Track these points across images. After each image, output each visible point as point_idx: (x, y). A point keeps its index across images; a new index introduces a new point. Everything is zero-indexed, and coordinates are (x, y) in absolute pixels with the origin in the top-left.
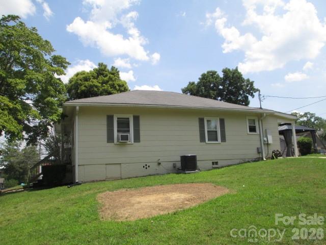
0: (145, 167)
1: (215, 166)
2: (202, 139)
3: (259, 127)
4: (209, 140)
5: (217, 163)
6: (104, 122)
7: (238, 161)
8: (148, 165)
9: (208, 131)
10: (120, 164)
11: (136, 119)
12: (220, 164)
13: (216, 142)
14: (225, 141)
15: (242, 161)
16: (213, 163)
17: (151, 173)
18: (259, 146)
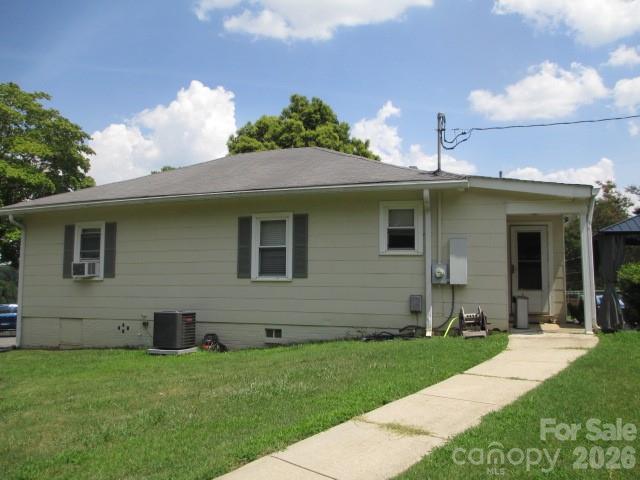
0: (122, 328)
1: (273, 340)
2: (244, 270)
3: (424, 234)
4: (262, 272)
5: (278, 333)
6: (61, 239)
7: (342, 332)
8: (126, 325)
9: (262, 251)
10: (81, 319)
11: (111, 229)
12: (287, 335)
13: (281, 279)
14: (305, 276)
15: (354, 333)
16: (269, 333)
17: (130, 343)
18: (417, 292)
